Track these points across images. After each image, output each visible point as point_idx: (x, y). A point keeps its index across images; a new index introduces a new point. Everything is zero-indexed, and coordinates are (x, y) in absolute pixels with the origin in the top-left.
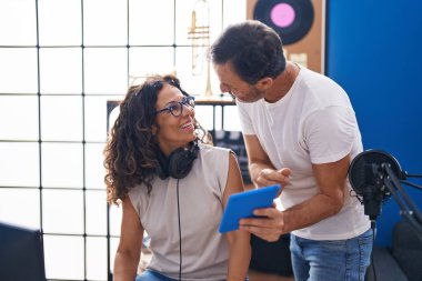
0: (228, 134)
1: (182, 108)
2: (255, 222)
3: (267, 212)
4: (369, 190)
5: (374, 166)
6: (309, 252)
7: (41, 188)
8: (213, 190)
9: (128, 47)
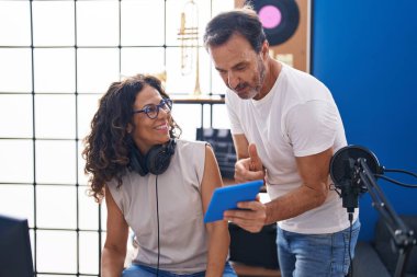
0: (216, 131)
1: (158, 111)
2: (238, 214)
3: (251, 205)
4: (347, 184)
5: (351, 161)
6: (296, 245)
7: (35, 184)
8: (191, 182)
9: (120, 47)
